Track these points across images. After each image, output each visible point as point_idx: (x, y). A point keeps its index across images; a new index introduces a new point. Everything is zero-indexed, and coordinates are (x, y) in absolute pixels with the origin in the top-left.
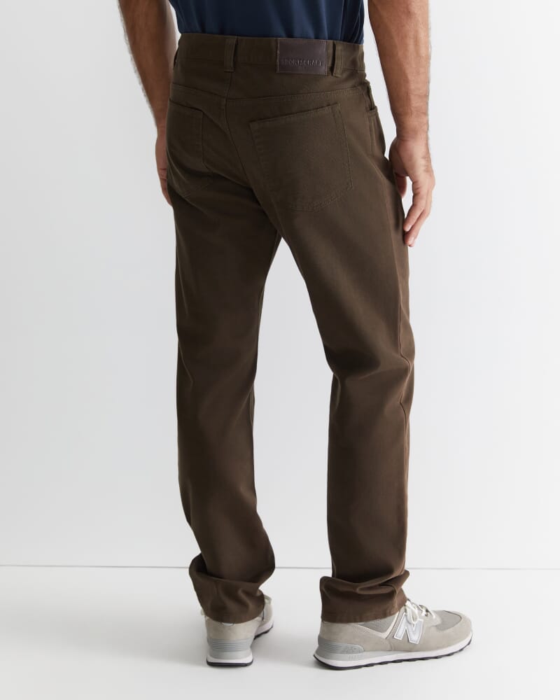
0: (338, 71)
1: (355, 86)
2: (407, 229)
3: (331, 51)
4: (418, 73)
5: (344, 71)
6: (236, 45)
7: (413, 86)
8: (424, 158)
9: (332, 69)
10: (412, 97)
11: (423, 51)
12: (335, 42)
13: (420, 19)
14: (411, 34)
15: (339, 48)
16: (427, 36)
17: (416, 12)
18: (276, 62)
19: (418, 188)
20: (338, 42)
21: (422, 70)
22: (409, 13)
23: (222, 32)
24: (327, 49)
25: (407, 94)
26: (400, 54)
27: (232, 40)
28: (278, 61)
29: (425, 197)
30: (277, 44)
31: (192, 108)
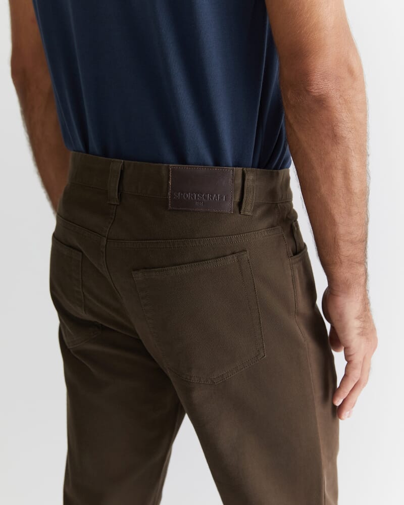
0: (249, 208)
1: (272, 226)
2: (338, 403)
3: (239, 181)
4: (350, 214)
5: (257, 206)
6: (122, 172)
7: (342, 230)
8: (358, 318)
9: (240, 204)
10: (341, 243)
11: (356, 186)
12: (245, 169)
13: (352, 145)
14: (339, 164)
15: (250, 177)
16: (364, 165)
17: (344, 135)
18: (167, 195)
19: (350, 355)
20: (248, 169)
21: (355, 210)
22: (335, 138)
23: (105, 154)
24: (233, 180)
25: (335, 240)
26: (324, 190)
27: (117, 165)
28: (169, 194)
29: (360, 367)
30: (169, 171)
31: (70, 247)
